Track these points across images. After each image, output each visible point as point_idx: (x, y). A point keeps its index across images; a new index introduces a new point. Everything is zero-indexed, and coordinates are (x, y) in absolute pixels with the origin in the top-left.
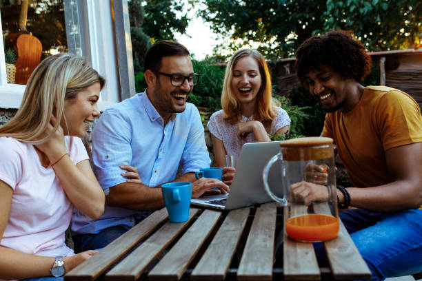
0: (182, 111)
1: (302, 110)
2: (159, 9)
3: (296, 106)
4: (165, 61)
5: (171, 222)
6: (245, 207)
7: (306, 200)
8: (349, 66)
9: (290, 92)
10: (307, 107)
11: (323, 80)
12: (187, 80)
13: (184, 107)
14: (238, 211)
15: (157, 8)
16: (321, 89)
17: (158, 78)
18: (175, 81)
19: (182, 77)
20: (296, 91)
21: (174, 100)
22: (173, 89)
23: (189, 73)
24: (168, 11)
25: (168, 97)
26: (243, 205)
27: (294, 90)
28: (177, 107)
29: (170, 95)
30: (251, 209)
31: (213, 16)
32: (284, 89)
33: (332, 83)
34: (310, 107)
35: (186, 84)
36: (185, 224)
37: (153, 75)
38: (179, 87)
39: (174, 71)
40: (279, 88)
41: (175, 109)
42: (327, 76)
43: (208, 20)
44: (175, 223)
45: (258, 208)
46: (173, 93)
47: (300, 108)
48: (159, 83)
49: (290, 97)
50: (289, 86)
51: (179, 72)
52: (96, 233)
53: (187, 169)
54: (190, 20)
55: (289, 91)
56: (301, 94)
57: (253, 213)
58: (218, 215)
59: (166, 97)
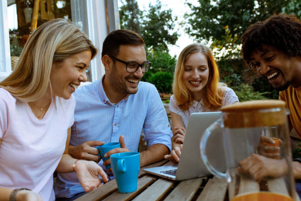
0: (135, 93)
1: (262, 95)
2: (156, 28)
3: (258, 92)
4: (122, 48)
5: (119, 193)
6: (197, 178)
7: (255, 176)
8: (292, 44)
9: (253, 82)
10: (266, 93)
11: (268, 60)
12: (140, 68)
13: (136, 89)
14: (189, 182)
15: (154, 27)
16: (266, 68)
17: (114, 63)
18: (130, 67)
19: (137, 65)
20: (258, 80)
21: (127, 84)
22: (128, 74)
23: (142, 62)
24: (163, 29)
25: (122, 81)
26: (195, 175)
27: (255, 80)
28: (131, 90)
29: (124, 80)
30: (204, 180)
31: (195, 32)
32: (248, 79)
33: (277, 62)
34: (270, 93)
35: (139, 71)
36: (131, 195)
37: (110, 60)
38: (132, 73)
39: (130, 59)
40: (243, 78)
41: (129, 92)
42: (271, 56)
43: (193, 35)
44: (122, 193)
45: (210, 179)
46: (127, 78)
47: (261, 94)
48: (115, 67)
49: (253, 85)
50: (252, 77)
51: (134, 60)
52: (70, 197)
53: (155, 141)
54: (179, 36)
55: (252, 80)
56: (262, 82)
57: (204, 183)
58: (168, 185)
59: (121, 81)
